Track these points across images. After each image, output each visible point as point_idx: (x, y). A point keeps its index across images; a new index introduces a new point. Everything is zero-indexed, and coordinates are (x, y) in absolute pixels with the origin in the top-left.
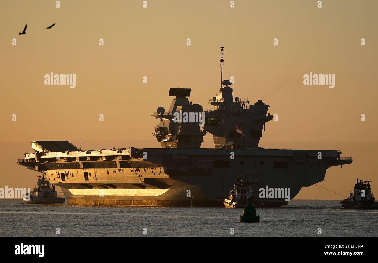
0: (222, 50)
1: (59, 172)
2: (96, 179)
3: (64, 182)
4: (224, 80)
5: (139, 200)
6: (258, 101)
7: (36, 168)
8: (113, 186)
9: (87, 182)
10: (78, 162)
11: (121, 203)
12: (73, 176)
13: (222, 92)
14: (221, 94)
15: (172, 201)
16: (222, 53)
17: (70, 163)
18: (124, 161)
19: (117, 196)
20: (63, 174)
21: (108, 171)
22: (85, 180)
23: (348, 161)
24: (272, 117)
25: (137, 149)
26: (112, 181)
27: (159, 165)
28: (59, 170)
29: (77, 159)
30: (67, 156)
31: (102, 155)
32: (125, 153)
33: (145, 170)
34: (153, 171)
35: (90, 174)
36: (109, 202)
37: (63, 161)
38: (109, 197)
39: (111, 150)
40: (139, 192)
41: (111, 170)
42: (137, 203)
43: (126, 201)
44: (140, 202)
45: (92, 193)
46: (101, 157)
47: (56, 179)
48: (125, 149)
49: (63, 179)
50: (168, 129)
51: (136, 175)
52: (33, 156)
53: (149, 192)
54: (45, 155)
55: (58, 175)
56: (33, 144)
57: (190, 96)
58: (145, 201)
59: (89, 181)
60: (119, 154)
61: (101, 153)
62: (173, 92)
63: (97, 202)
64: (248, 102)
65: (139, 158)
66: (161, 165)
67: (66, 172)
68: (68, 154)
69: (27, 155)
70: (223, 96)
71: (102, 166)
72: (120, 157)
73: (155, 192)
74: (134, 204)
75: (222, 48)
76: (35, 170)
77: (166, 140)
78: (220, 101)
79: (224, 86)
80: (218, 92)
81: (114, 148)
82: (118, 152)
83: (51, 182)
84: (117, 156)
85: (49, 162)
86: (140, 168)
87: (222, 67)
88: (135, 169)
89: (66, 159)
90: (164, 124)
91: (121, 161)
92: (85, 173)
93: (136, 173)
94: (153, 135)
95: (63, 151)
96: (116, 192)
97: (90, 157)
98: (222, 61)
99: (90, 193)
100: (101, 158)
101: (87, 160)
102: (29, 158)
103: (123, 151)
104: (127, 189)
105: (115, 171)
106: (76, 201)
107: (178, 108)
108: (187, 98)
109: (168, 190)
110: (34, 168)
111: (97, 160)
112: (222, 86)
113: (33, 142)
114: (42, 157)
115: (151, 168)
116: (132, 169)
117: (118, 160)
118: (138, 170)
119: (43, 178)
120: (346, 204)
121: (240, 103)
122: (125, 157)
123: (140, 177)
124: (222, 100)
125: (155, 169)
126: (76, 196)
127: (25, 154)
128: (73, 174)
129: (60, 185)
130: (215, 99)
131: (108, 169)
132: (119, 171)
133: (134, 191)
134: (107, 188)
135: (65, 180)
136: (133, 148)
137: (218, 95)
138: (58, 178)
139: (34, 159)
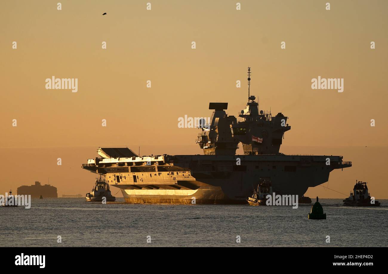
0: (249, 70)
1: (115, 175)
2: (142, 181)
3: (119, 184)
4: (251, 96)
5: (176, 199)
6: (279, 113)
7: (97, 171)
8: (156, 187)
9: (136, 184)
10: (127, 166)
11: (163, 202)
12: (125, 178)
13: (249, 106)
14: (248, 107)
15: (201, 200)
16: (249, 73)
17: (122, 168)
18: (161, 166)
19: (160, 196)
20: (118, 177)
21: (151, 174)
22: (135, 182)
23: (349, 165)
24: (290, 127)
25: (168, 156)
26: (154, 183)
27: (188, 169)
28: (115, 173)
29: (126, 164)
30: (118, 162)
31: (143, 161)
32: (161, 159)
33: (177, 174)
34: (183, 175)
35: (138, 176)
36: (155, 201)
37: (115, 166)
38: (154, 196)
39: (150, 156)
40: (176, 192)
41: (153, 173)
42: (175, 201)
43: (166, 199)
44: (177, 200)
45: (142, 193)
46: (144, 162)
47: (113, 181)
48: (160, 156)
49: (118, 181)
50: (208, 137)
51: (171, 178)
52: (93, 162)
53: (183, 192)
54: (102, 161)
55: (115, 178)
56: (99, 151)
57: (227, 109)
58: (180, 200)
59: (137, 182)
60: (156, 160)
61: (143, 159)
62: (212, 106)
63: (145, 200)
64: (270, 114)
65: (170, 164)
66: (189, 170)
67: (120, 175)
68: (119, 160)
69: (89, 160)
70: (249, 110)
71: (146, 169)
72: (157, 162)
73: (188, 192)
74: (172, 203)
75: (249, 68)
76: (96, 173)
77: (207, 147)
78: (247, 114)
79: (251, 101)
80: (246, 106)
81: (152, 155)
82: (155, 158)
83: (110, 183)
84: (155, 162)
85: (106, 167)
86: (174, 172)
87: (249, 85)
88: (171, 172)
89: (118, 164)
90: (205, 133)
91: (158, 166)
92: (134, 176)
93: (171, 176)
94: (197, 143)
95: (115, 158)
96: (159, 192)
97: (136, 163)
98: (249, 79)
99: (140, 193)
100: (143, 164)
101: (133, 165)
102: (91, 163)
103: (159, 157)
104: (167, 190)
105: (156, 175)
106: (130, 200)
107: (216, 119)
108: (225, 111)
109: (197, 190)
110: (95, 172)
111: (141, 165)
112: (249, 101)
113: (99, 149)
114: (100, 162)
115: (182, 172)
116: (168, 173)
117: (156, 165)
118: (173, 174)
119: (100, 180)
120: (348, 202)
121: (264, 115)
122: (160, 163)
123: (174, 179)
124: (249, 113)
125: (185, 172)
126: (130, 195)
127: (88, 160)
128: (125, 177)
129: (116, 186)
130: (243, 112)
131: (151, 173)
132: (159, 174)
133: (173, 191)
134: (152, 189)
135: (120, 182)
136: (165, 155)
137: (246, 108)
138: (115, 180)
139: (94, 164)
